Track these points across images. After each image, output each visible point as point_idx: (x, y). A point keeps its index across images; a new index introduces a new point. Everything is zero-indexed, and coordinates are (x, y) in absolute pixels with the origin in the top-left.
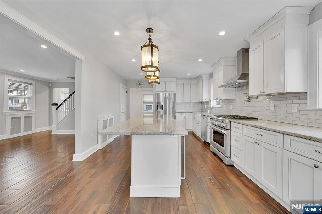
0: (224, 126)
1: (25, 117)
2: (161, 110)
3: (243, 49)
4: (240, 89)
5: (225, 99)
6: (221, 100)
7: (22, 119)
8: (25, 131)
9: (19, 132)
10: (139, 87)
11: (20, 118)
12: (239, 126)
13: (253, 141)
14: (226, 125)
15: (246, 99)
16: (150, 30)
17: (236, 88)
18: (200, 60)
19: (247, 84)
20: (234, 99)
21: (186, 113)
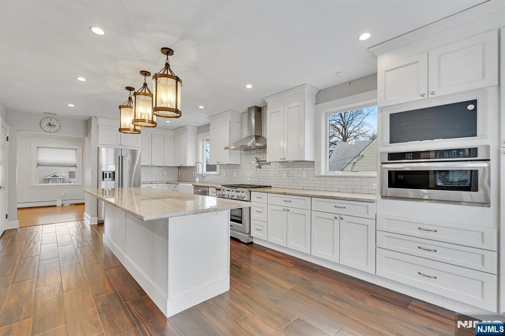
2: (111, 179)
3: (255, 106)
5: (228, 164)
10: (48, 130)
12: (263, 195)
13: (281, 209)
15: (257, 164)
16: (168, 51)
18: (201, 107)
19: (265, 147)
20: (239, 165)
21: (158, 184)
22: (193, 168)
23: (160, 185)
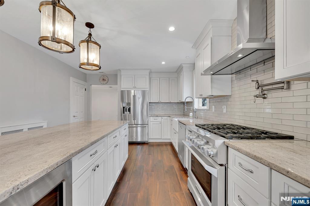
0: (212, 153)
2: (129, 113)
4: (242, 75)
6: (207, 98)
10: (103, 83)
14: (215, 151)
15: (258, 92)
17: (234, 76)
20: (230, 96)
21: (162, 117)
22: (190, 103)
23: (164, 118)
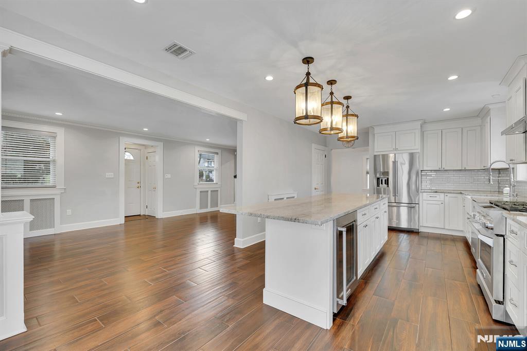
1: (211, 191)
2: (386, 186)
7: (209, 193)
8: (211, 207)
9: (207, 207)
10: (347, 146)
11: (208, 191)
16: (309, 59)
21: (446, 194)
23: (450, 195)
